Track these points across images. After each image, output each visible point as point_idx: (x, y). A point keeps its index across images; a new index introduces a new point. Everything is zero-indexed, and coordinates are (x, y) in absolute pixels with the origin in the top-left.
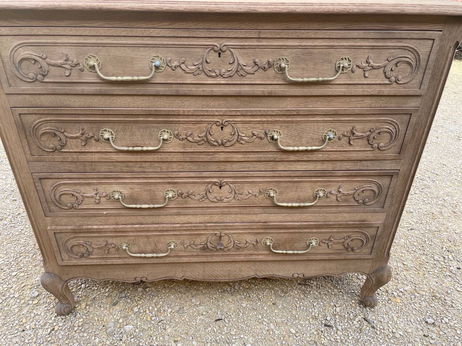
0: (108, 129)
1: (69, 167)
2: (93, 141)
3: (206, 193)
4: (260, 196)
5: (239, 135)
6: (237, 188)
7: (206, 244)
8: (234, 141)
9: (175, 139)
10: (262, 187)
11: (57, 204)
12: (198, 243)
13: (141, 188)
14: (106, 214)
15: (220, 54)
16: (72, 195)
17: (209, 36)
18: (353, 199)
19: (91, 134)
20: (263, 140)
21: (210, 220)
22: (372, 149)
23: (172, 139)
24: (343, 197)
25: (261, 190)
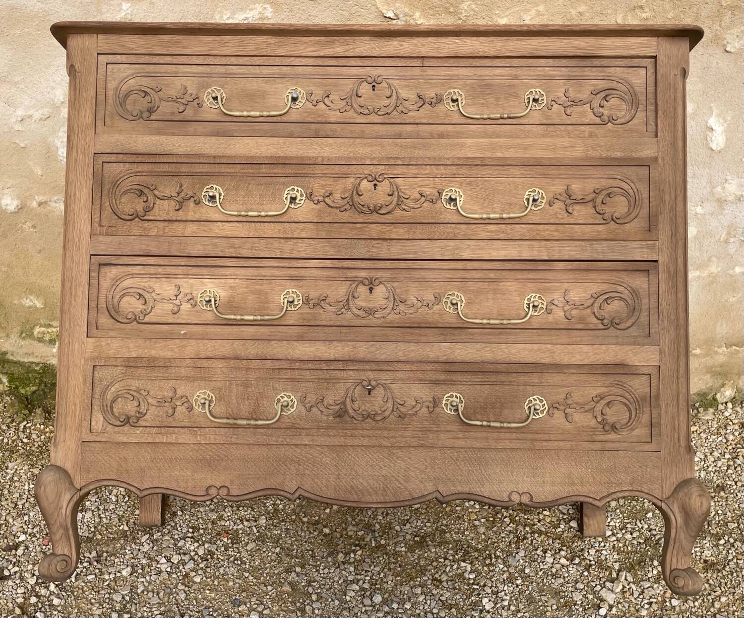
0: (215, 186)
1: (147, 245)
2: (192, 204)
3: (348, 299)
4: (436, 307)
5: (399, 197)
6: (397, 290)
7: (344, 403)
8: (393, 205)
9: (307, 201)
10: (437, 291)
11: (113, 313)
12: (331, 402)
13: (247, 287)
14: (184, 334)
15: (374, 86)
16: (140, 295)
17: (361, 64)
18: (593, 316)
19: (191, 194)
20: (436, 206)
21: (352, 354)
22: (604, 222)
23: (302, 202)
24: (574, 312)
25: (436, 295)
